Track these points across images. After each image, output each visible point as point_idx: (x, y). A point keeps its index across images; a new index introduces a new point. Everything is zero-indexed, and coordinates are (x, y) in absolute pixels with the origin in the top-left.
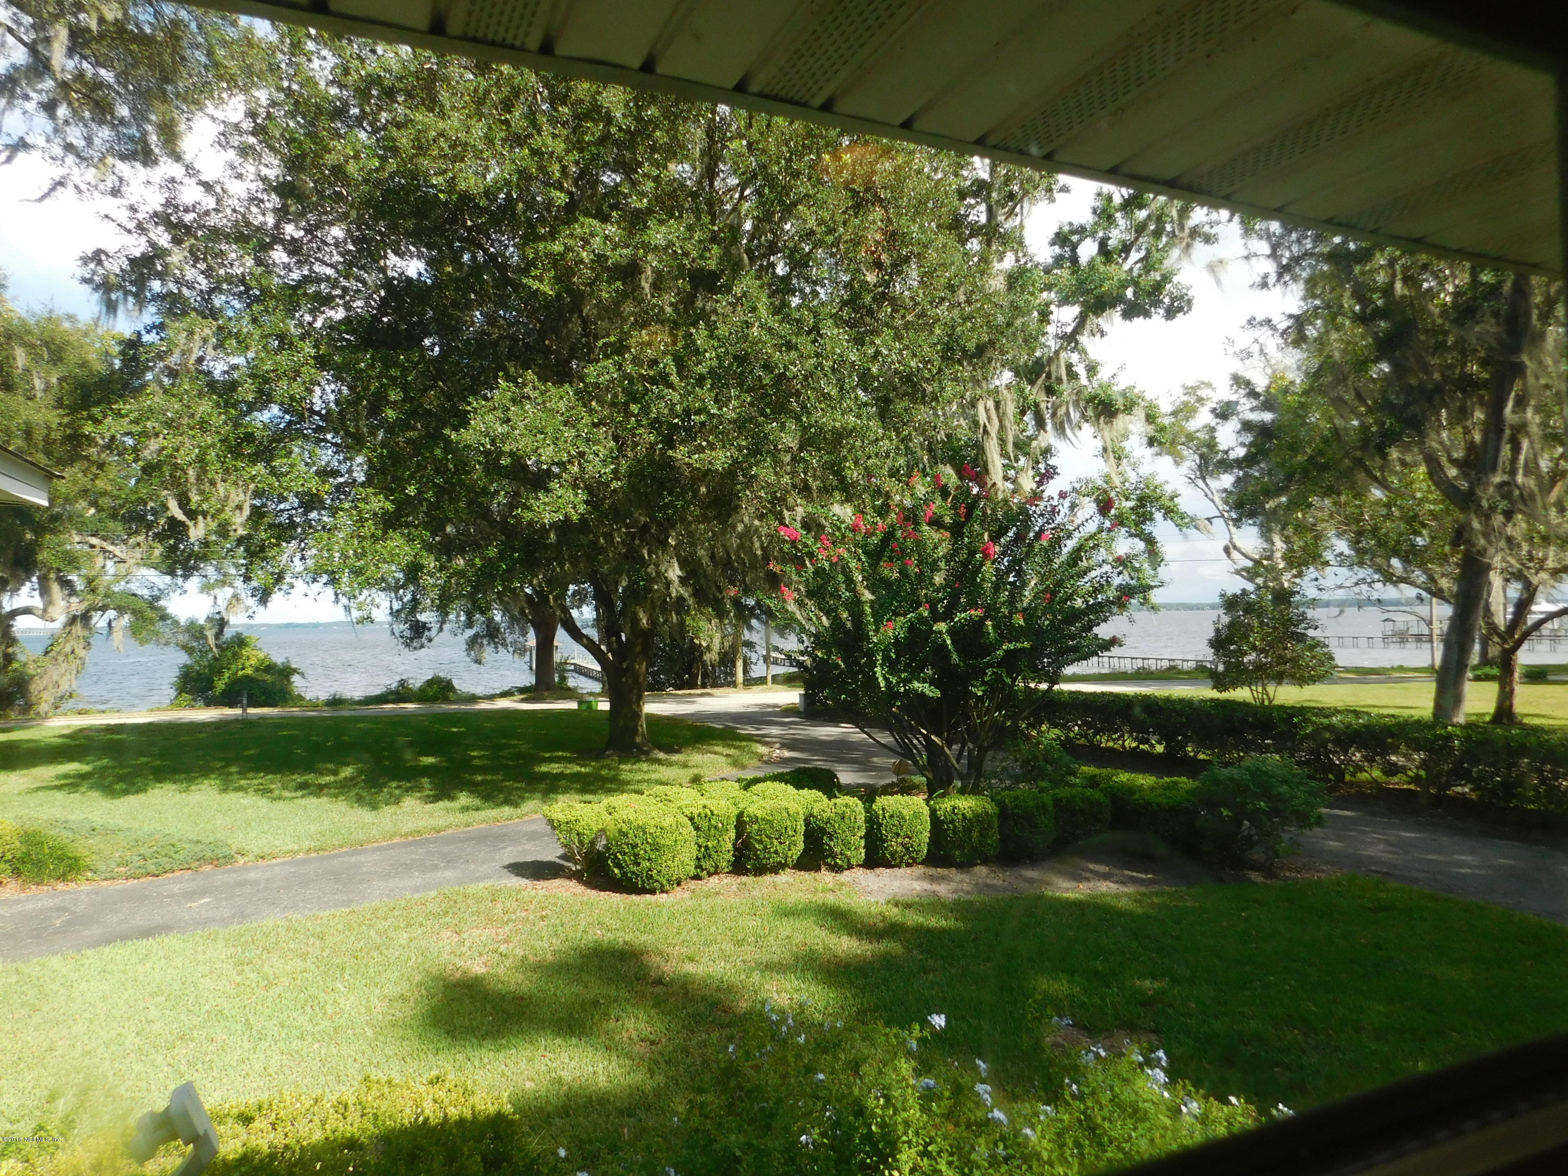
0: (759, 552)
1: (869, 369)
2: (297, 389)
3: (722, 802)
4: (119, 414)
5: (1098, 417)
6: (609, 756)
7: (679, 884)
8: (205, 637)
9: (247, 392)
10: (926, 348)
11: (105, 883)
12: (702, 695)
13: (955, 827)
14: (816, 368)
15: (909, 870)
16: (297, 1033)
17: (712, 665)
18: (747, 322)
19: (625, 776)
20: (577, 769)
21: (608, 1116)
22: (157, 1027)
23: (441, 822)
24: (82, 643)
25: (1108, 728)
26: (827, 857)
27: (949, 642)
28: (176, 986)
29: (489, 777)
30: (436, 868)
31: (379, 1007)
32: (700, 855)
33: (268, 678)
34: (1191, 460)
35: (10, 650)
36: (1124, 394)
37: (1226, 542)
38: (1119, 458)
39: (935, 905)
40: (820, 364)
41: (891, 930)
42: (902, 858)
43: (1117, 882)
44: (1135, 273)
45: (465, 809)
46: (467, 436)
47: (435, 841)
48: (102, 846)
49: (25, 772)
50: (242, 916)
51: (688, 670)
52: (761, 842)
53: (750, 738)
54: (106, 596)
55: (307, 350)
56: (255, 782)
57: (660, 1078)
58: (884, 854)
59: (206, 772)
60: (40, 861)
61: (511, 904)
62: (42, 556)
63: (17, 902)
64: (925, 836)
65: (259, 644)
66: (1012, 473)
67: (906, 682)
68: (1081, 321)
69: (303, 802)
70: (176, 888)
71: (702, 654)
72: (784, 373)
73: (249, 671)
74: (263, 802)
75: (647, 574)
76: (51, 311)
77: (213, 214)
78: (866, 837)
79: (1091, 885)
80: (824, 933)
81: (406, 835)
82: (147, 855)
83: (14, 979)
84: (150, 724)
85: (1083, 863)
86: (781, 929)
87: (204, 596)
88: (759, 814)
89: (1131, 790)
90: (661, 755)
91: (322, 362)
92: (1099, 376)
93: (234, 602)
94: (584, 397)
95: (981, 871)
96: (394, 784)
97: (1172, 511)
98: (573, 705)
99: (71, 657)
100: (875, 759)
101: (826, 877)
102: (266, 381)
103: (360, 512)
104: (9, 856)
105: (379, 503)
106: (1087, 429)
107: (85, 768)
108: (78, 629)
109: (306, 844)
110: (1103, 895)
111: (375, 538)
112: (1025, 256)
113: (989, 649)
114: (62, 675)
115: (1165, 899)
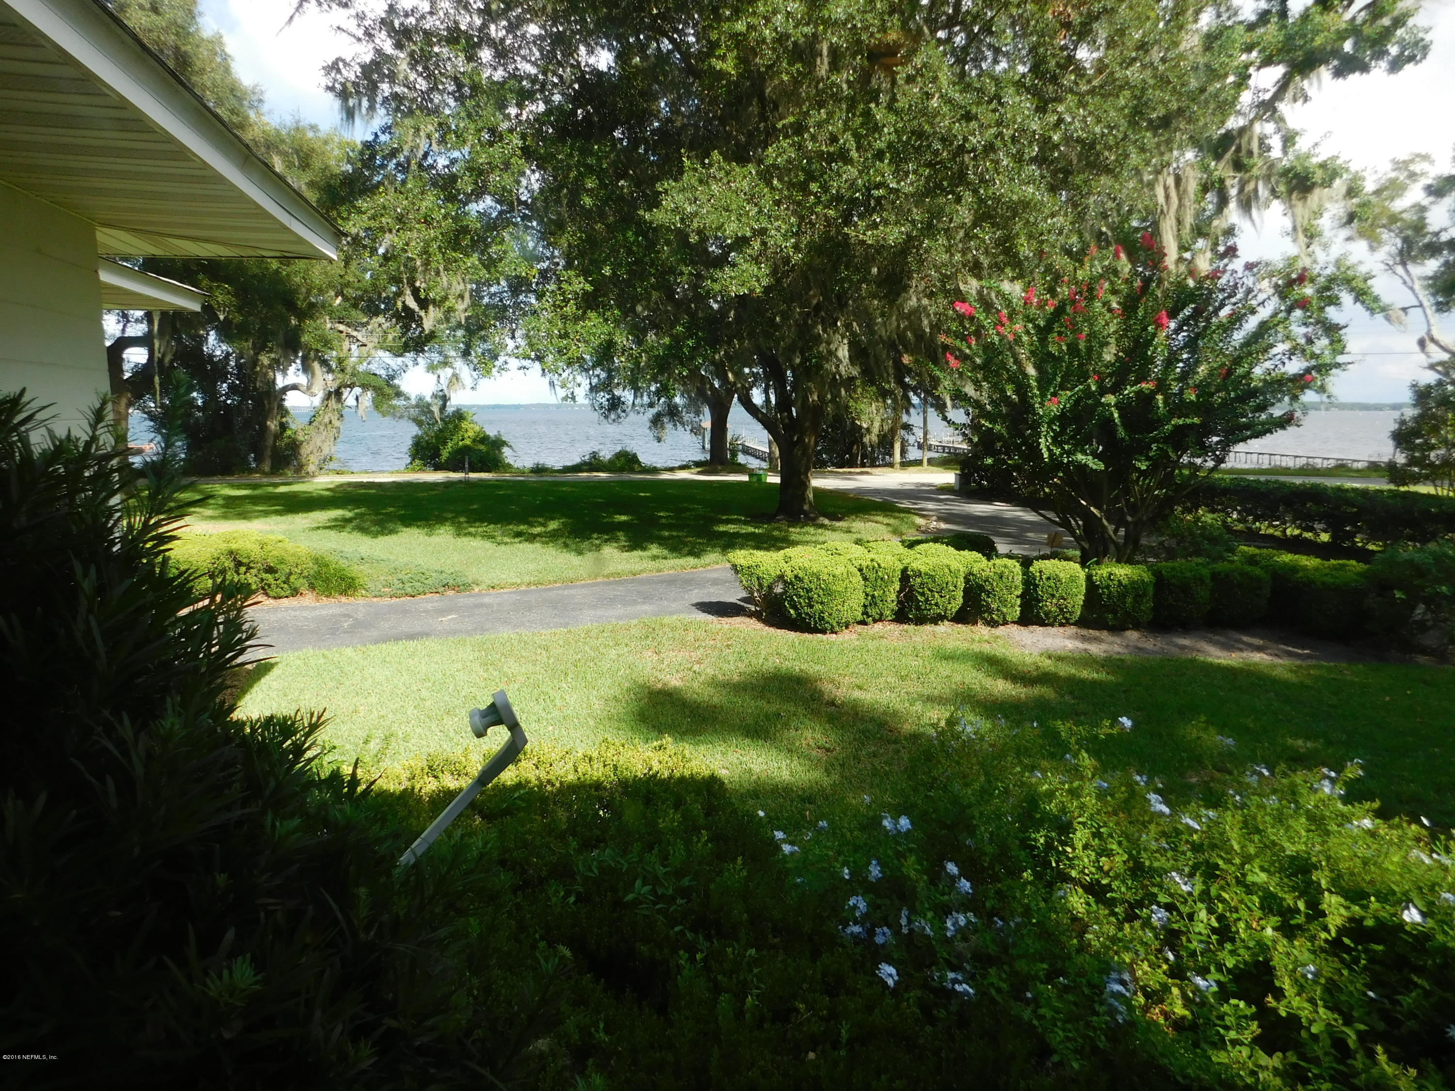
0: (928, 330)
1: (1050, 138)
2: (508, 180)
3: (889, 557)
4: (360, 212)
5: (1290, 192)
6: (779, 521)
7: (847, 627)
8: (432, 412)
9: (466, 185)
10: (1112, 113)
11: (375, 600)
12: (862, 473)
13: (1110, 592)
14: (996, 138)
15: (1061, 629)
16: (535, 718)
17: (871, 446)
18: (927, 93)
19: (793, 537)
20: (751, 529)
21: (792, 801)
22: (428, 703)
23: (637, 567)
24: (337, 416)
25: (1270, 515)
26: (985, 612)
27: (1116, 415)
28: (439, 676)
29: (675, 534)
30: (635, 602)
31: (598, 706)
32: (867, 603)
33: (482, 447)
34: (1391, 243)
35: (284, 420)
36: (1323, 166)
37: (1422, 333)
38: (1312, 237)
39: (1088, 661)
40: (1001, 134)
41: (1044, 678)
42: (1055, 618)
43: (1271, 655)
44: (1359, 20)
45: (655, 558)
46: (659, 216)
47: (632, 581)
48: (370, 571)
49: (305, 515)
50: (483, 630)
51: (849, 451)
52: (923, 594)
53: (907, 511)
54: (353, 375)
55: (515, 141)
56: (480, 529)
57: (835, 777)
58: (1038, 613)
59: (441, 520)
60: (328, 579)
61: (701, 634)
62: (305, 338)
63: (315, 609)
64: (1080, 599)
65: (475, 418)
66: (1187, 255)
67: (1069, 453)
68: (1283, 86)
69: (521, 546)
70: (429, 606)
71: (862, 436)
72: (963, 146)
73: (468, 442)
74: (488, 544)
75: (819, 352)
76: (297, 122)
77: (428, 17)
78: (1021, 596)
79: (1244, 654)
80: (980, 676)
81: (608, 576)
82: (405, 580)
83: (322, 661)
84: (394, 482)
85: (1237, 636)
86: (941, 670)
87: (430, 375)
88: (923, 569)
89: (1294, 569)
90: (826, 522)
91: (527, 153)
92: (1297, 147)
93: (454, 380)
94: (766, 176)
95: (1133, 635)
96: (595, 536)
97: (1365, 293)
98: (745, 478)
99: (329, 426)
100: (1029, 534)
101: (981, 631)
102: (481, 173)
103: (564, 292)
104: (305, 573)
105: (579, 285)
106: (1277, 206)
107: (349, 514)
108: (333, 403)
109: (527, 579)
110: (1256, 664)
111: (577, 319)
112: (1228, 9)
113: (1159, 422)
114: (323, 442)
115: (1323, 672)
